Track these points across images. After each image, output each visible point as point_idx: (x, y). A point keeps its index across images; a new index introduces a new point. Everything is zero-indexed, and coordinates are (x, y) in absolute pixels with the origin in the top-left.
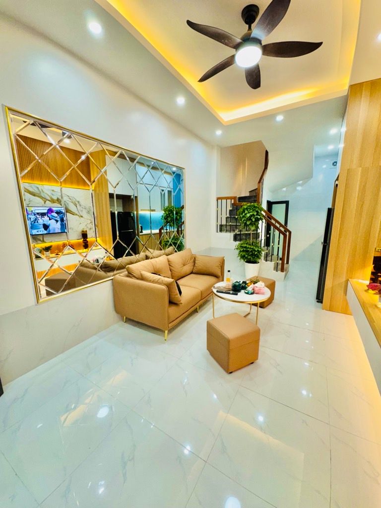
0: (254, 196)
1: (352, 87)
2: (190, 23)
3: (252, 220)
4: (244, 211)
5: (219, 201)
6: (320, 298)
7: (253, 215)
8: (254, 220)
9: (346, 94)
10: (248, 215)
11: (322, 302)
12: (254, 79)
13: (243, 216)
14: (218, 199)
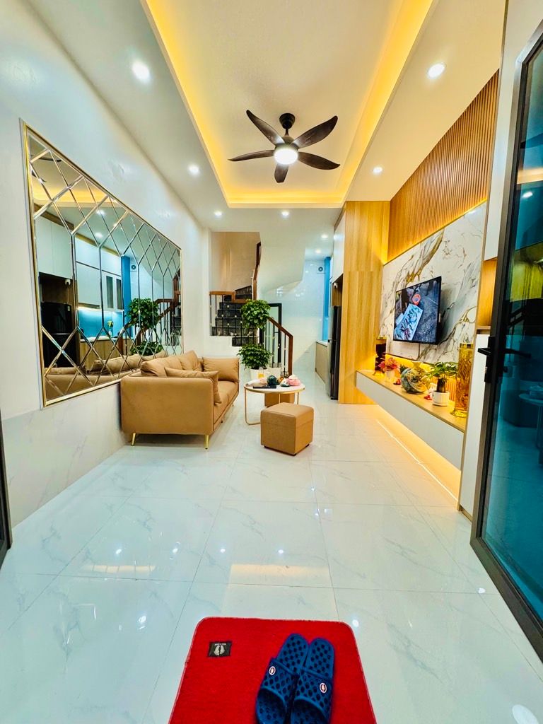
0: (246, 293)
1: (347, 202)
2: (249, 113)
3: (259, 318)
4: (249, 309)
5: (213, 296)
6: (334, 395)
7: (261, 313)
8: (261, 318)
9: (341, 207)
10: (255, 313)
11: (337, 399)
12: (281, 176)
13: (249, 314)
14: (211, 294)
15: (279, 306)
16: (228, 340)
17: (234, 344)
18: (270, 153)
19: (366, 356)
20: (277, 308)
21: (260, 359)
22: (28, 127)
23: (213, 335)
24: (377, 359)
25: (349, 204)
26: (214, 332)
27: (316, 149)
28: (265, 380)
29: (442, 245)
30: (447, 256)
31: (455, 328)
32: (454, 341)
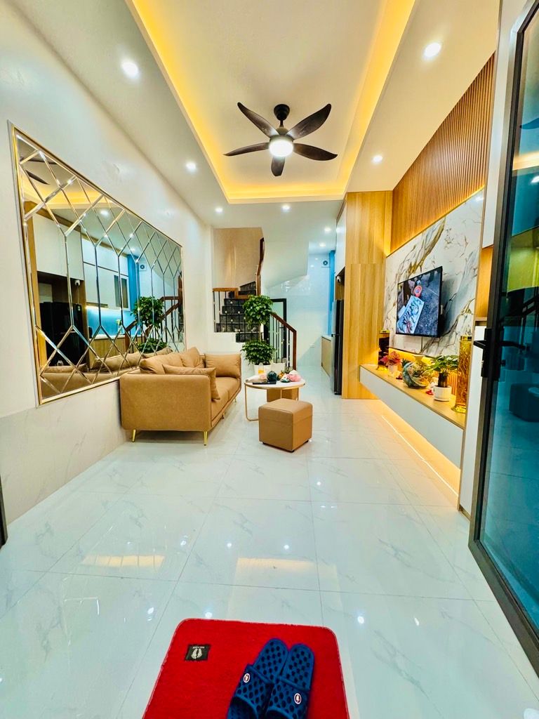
0: (251, 288)
1: (347, 195)
2: (240, 105)
3: (261, 314)
4: (251, 305)
5: (217, 293)
6: (338, 390)
7: (263, 308)
8: (264, 314)
9: (342, 198)
10: (258, 308)
11: (340, 394)
12: (278, 169)
13: (251, 311)
14: (214, 290)
15: (284, 301)
16: (232, 336)
17: (238, 339)
18: (264, 147)
19: (370, 351)
20: (282, 303)
21: (263, 355)
22: (16, 129)
23: (217, 331)
24: (380, 353)
25: (350, 195)
26: (218, 328)
27: (311, 140)
28: (265, 376)
29: (444, 233)
30: (449, 245)
31: (457, 320)
32: (457, 334)
